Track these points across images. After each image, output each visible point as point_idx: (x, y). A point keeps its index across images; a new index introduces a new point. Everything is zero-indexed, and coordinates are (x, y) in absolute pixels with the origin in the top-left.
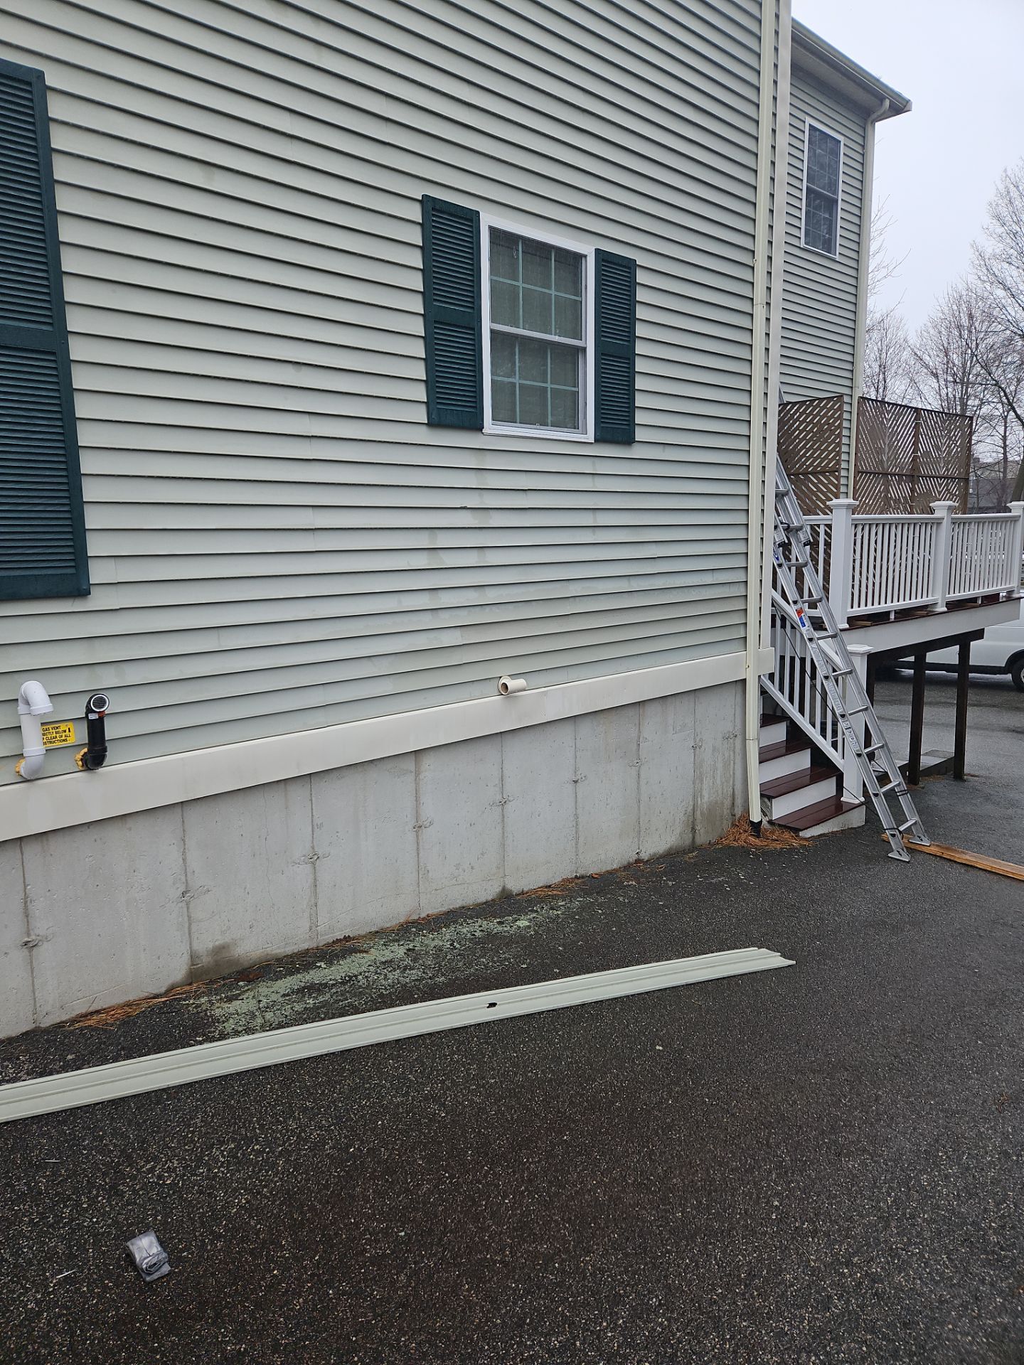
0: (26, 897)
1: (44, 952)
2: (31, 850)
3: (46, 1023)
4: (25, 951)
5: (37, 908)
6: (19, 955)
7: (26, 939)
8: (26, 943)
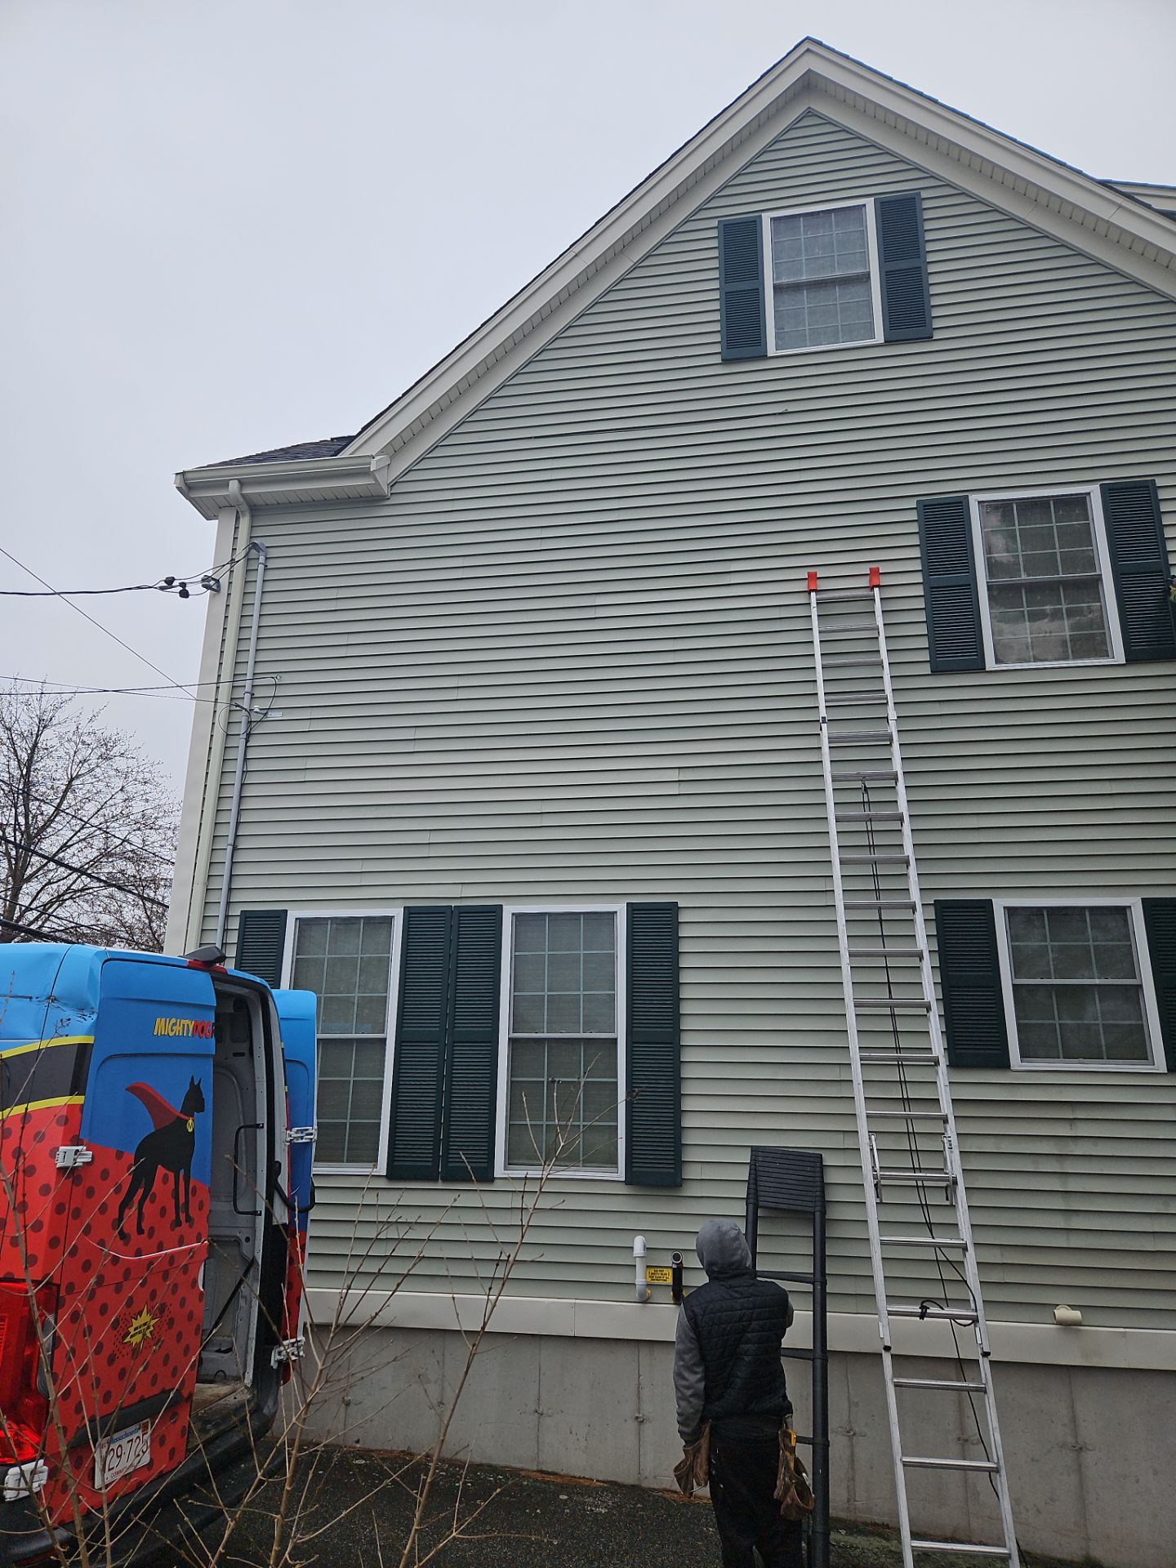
0: (639, 1384)
1: (647, 1427)
2: (644, 1352)
3: (645, 1484)
4: (636, 1424)
5: (645, 1393)
6: (632, 1425)
7: (637, 1415)
8: (637, 1418)
